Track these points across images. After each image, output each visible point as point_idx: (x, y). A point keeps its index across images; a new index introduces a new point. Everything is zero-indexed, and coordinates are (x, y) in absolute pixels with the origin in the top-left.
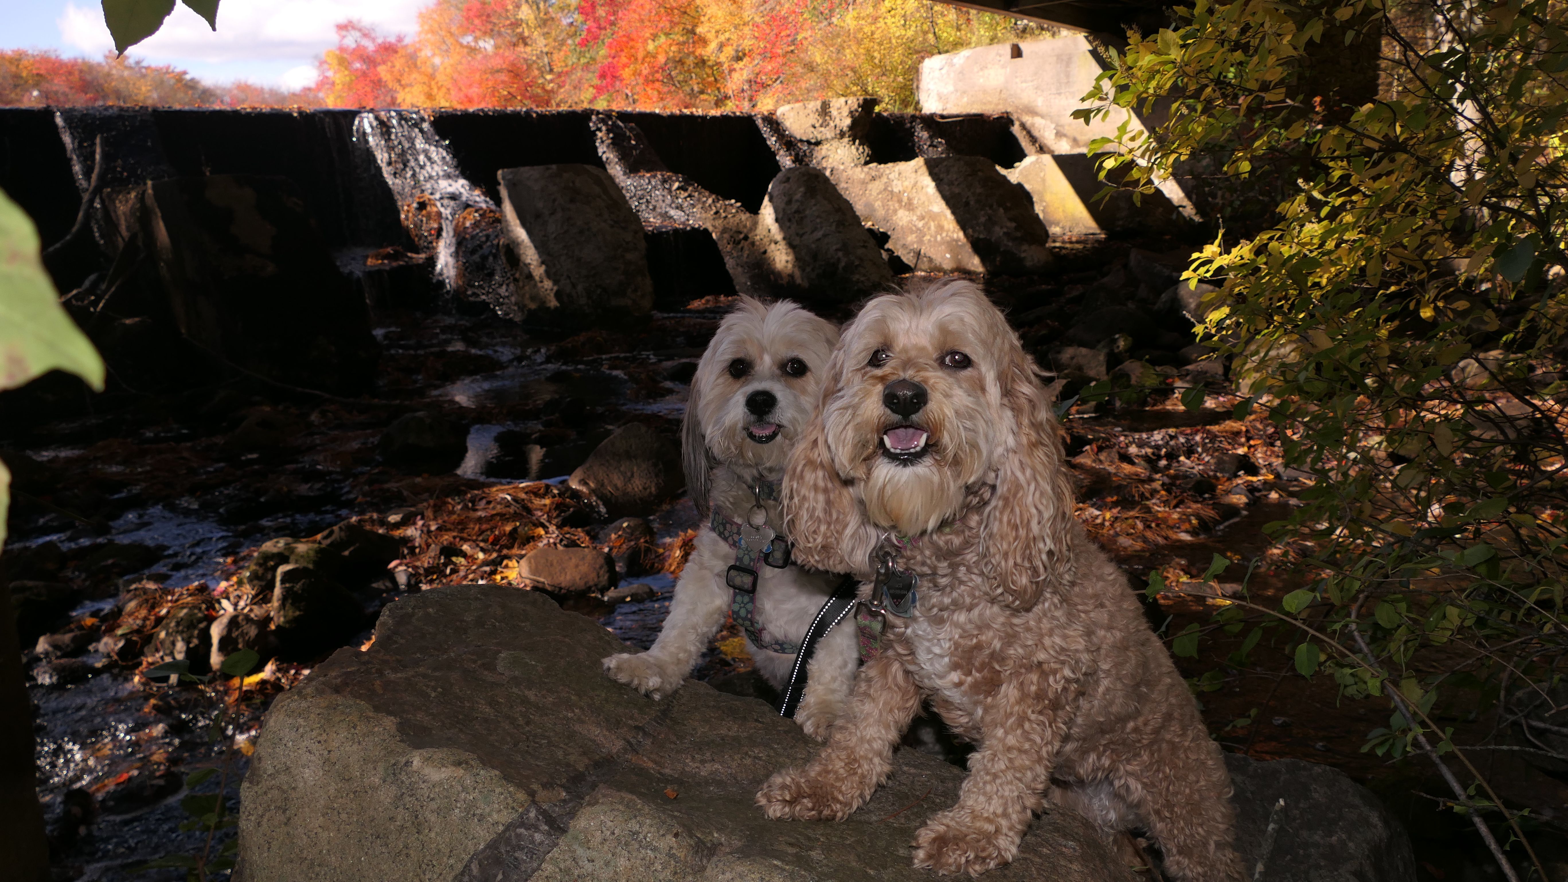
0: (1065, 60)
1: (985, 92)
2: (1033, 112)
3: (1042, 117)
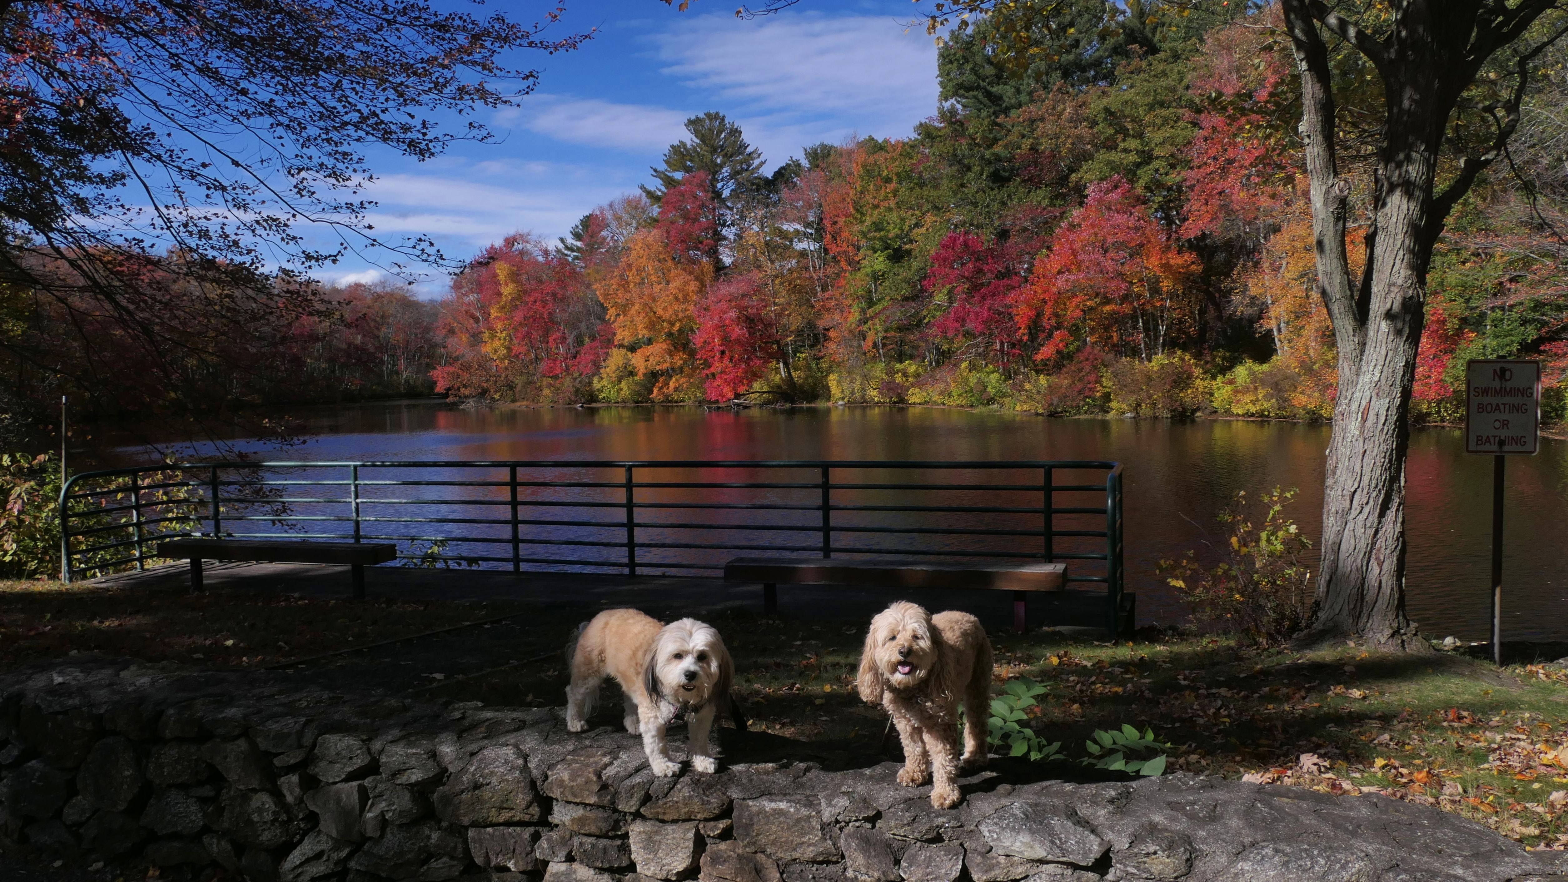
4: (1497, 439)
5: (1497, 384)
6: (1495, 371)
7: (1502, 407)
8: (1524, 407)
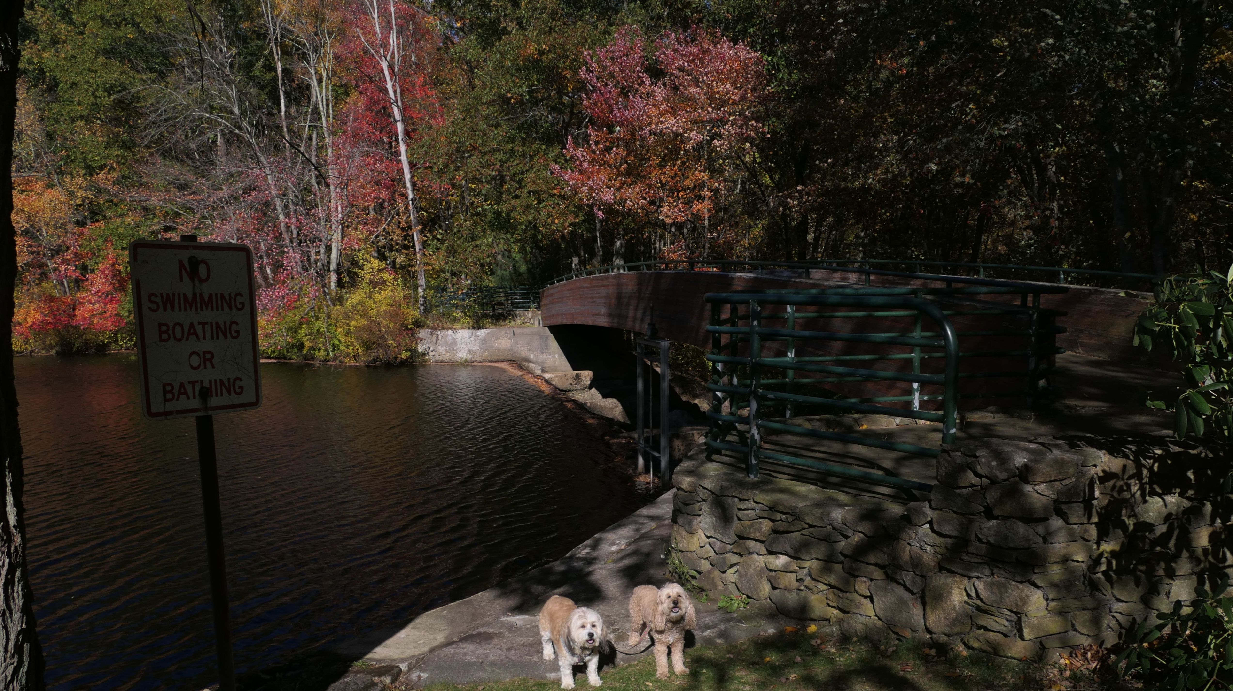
1: (499, 350)
2: (529, 361)
3: (534, 363)
4: (198, 387)
5: (186, 287)
6: (181, 263)
7: (199, 329)
8: (234, 327)
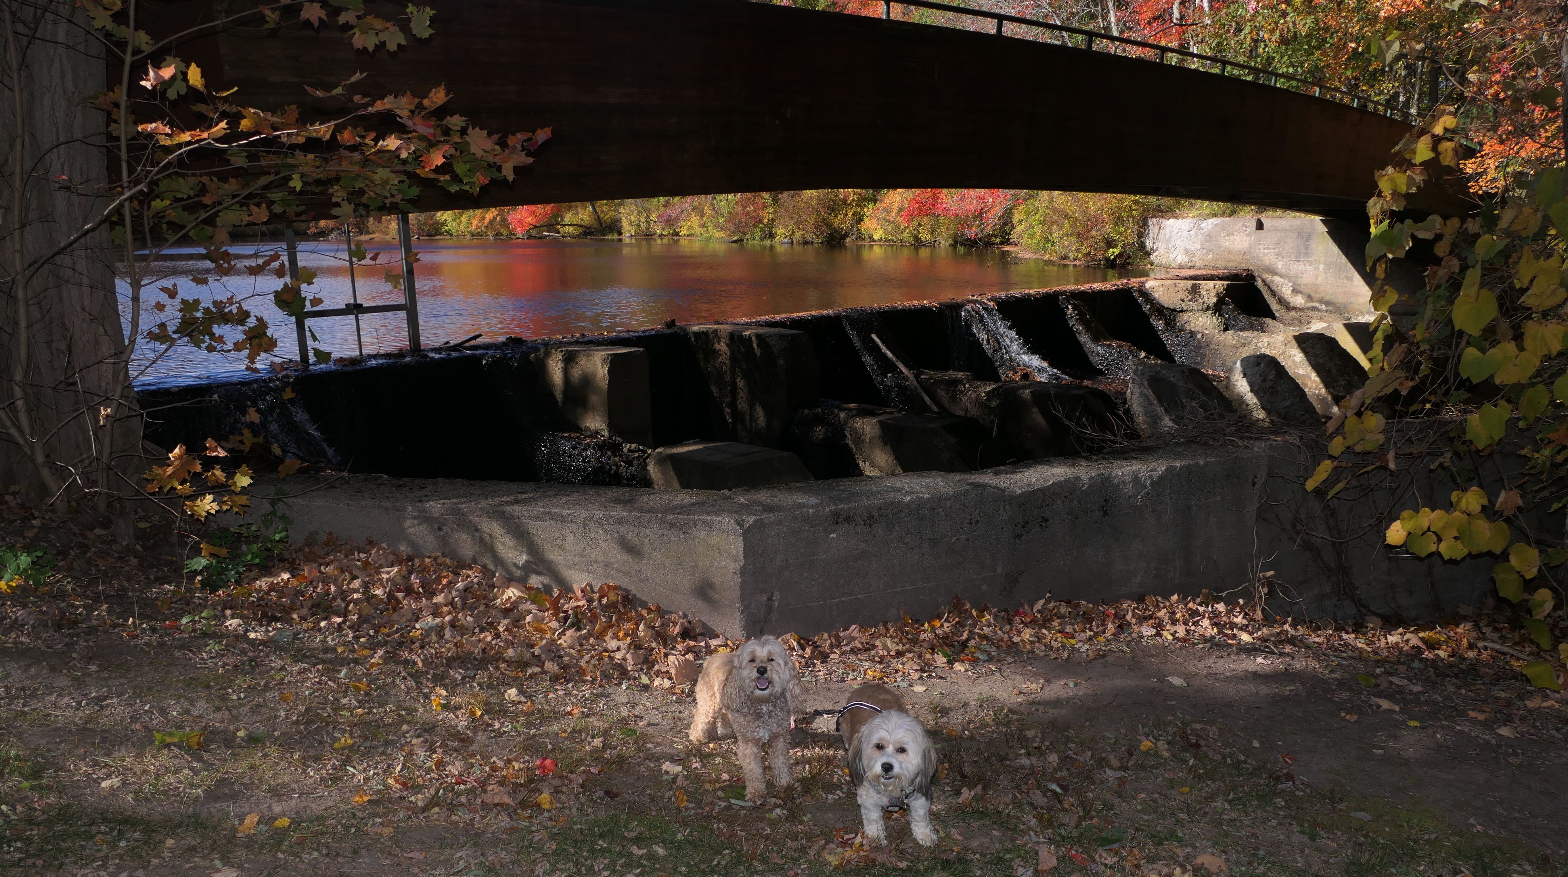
0: (1306, 237)
3: (1281, 277)
